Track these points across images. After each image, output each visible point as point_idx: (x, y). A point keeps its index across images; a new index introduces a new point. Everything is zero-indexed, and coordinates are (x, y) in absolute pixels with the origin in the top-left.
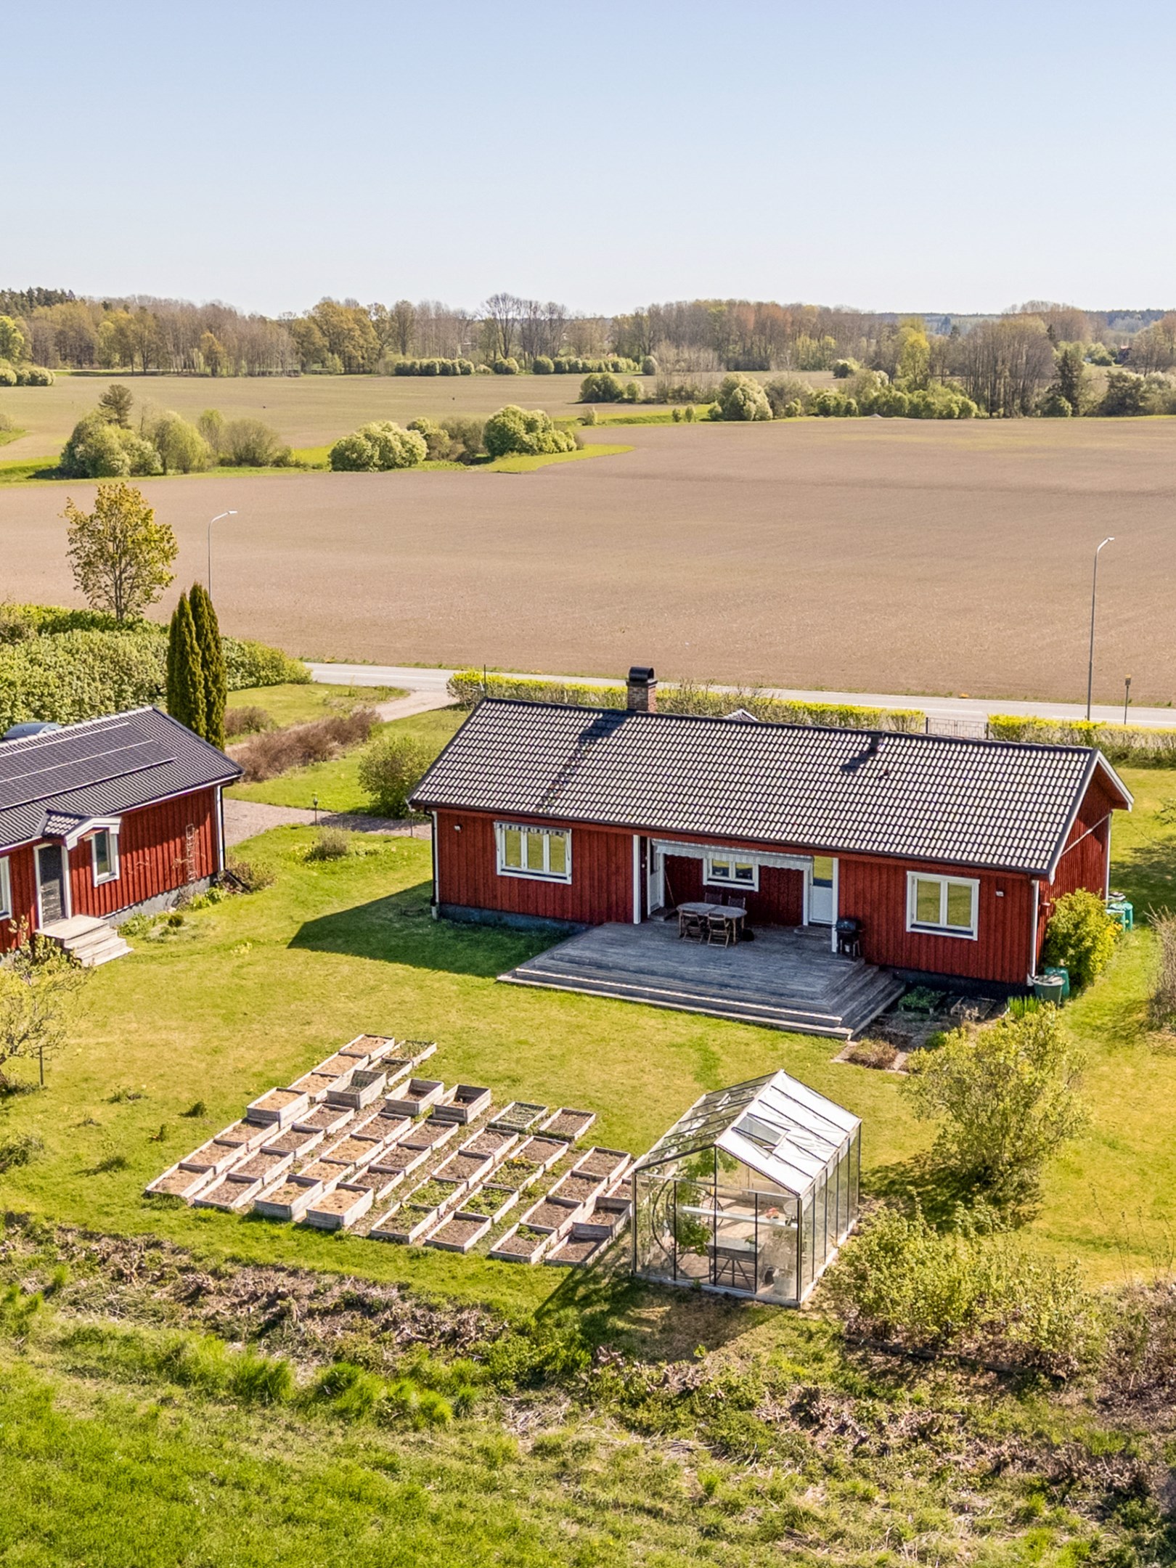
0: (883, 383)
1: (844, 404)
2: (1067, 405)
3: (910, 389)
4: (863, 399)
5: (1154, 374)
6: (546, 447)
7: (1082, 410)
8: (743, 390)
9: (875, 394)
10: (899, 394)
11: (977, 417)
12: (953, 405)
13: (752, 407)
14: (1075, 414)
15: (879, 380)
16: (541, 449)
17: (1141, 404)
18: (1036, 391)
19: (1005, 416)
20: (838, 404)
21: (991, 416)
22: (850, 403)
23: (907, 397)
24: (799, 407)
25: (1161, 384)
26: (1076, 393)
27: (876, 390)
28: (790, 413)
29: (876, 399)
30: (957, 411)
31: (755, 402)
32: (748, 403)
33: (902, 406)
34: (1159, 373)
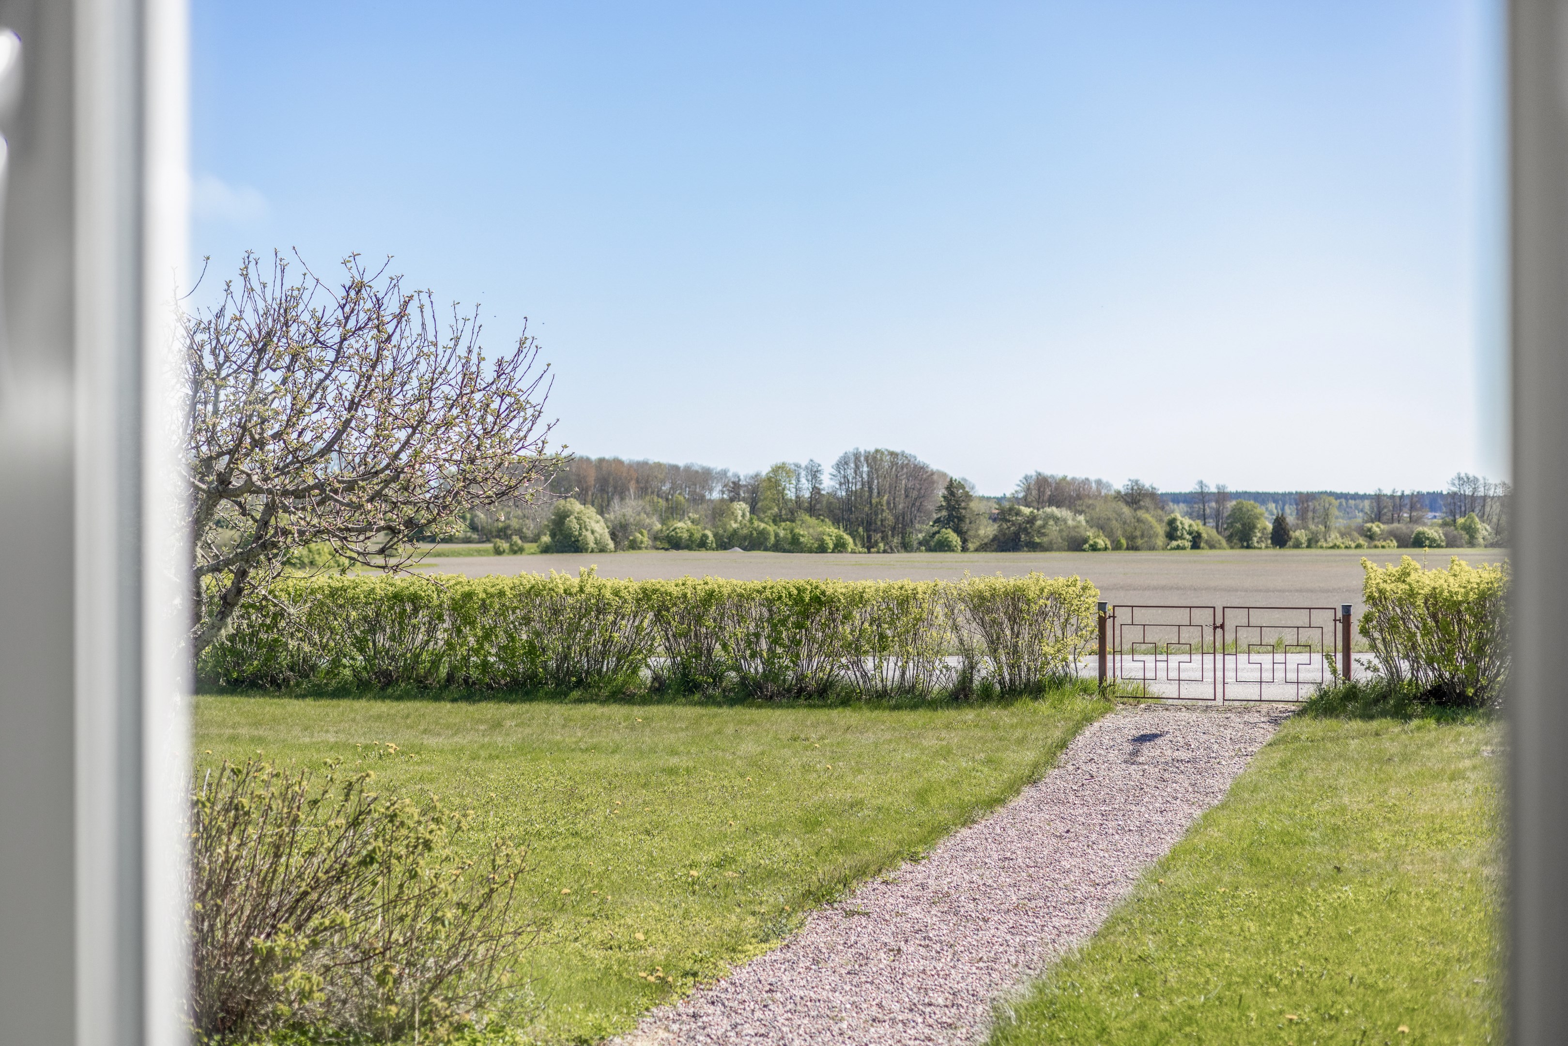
0: (743, 516)
1: (697, 536)
2: (954, 538)
3: (776, 520)
4: (721, 531)
5: (1048, 510)
6: (320, 561)
7: (971, 546)
8: (578, 519)
9: (735, 526)
10: (762, 525)
11: (853, 552)
12: (826, 538)
13: (591, 539)
14: (964, 549)
15: (740, 513)
16: (312, 563)
17: (1037, 540)
18: (918, 526)
19: (885, 552)
20: (691, 535)
21: (869, 552)
22: (705, 536)
23: (771, 528)
24: (645, 539)
25: (1056, 519)
26: (965, 527)
27: (736, 521)
28: (634, 546)
29: (735, 531)
30: (831, 546)
31: (593, 532)
32: (584, 533)
33: (766, 539)
34: (1054, 509)
